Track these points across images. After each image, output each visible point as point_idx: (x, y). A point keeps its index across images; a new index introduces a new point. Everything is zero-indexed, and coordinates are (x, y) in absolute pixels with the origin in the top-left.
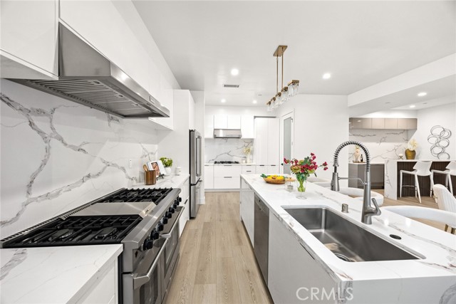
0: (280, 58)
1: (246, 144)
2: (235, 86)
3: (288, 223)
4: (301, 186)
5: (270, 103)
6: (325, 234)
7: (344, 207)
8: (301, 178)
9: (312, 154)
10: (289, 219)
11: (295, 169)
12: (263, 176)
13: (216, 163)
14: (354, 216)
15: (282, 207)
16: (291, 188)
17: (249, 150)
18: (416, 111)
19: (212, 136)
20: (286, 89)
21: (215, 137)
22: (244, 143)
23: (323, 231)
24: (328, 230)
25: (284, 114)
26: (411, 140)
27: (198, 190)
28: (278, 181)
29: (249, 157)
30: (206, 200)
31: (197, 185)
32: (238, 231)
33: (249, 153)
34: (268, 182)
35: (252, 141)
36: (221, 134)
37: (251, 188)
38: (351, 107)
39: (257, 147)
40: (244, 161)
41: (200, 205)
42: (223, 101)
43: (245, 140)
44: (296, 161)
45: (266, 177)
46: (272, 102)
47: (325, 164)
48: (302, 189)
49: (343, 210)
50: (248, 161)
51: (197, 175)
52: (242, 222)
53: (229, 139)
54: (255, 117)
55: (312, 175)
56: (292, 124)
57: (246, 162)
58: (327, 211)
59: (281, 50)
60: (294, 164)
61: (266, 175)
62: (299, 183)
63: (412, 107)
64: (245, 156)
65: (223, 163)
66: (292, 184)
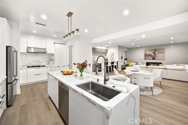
0: (70, 18)
1: (49, 56)
2: (44, 25)
3: (81, 92)
4: (81, 74)
5: (64, 37)
6: (91, 92)
7: (98, 80)
8: (81, 71)
9: (86, 61)
10: (80, 90)
11: (79, 67)
12: (62, 72)
13: (28, 67)
14: (101, 83)
15: (75, 85)
16: (76, 75)
17: (51, 59)
18: (107, 47)
19: (25, 51)
20: (73, 32)
21: (28, 52)
22: (48, 56)
23: (91, 91)
24: (92, 90)
25: (69, 44)
26: (106, 56)
27: (14, 86)
28: (70, 73)
29: (51, 63)
30: (21, 91)
31: (13, 83)
32: (47, 103)
33: (51, 61)
34: (64, 74)
35: (53, 55)
36: (32, 50)
37: (56, 79)
38: (93, 44)
39: (56, 58)
40: (48, 65)
41: (16, 95)
42: (35, 32)
43: (49, 54)
44: (79, 64)
45: (63, 72)
46: (65, 37)
47: (90, 64)
48: (81, 75)
49: (98, 81)
50: (51, 65)
51: (14, 76)
52: (50, 97)
53: (38, 53)
54: (54, 43)
55: (85, 69)
56: (73, 48)
57: (49, 66)
58: (92, 83)
59: (70, 14)
60: (78, 65)
61: (63, 71)
62: (80, 73)
63: (107, 46)
64: (48, 62)
65: (34, 67)
66: (77, 74)
